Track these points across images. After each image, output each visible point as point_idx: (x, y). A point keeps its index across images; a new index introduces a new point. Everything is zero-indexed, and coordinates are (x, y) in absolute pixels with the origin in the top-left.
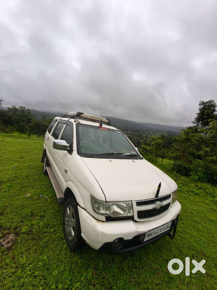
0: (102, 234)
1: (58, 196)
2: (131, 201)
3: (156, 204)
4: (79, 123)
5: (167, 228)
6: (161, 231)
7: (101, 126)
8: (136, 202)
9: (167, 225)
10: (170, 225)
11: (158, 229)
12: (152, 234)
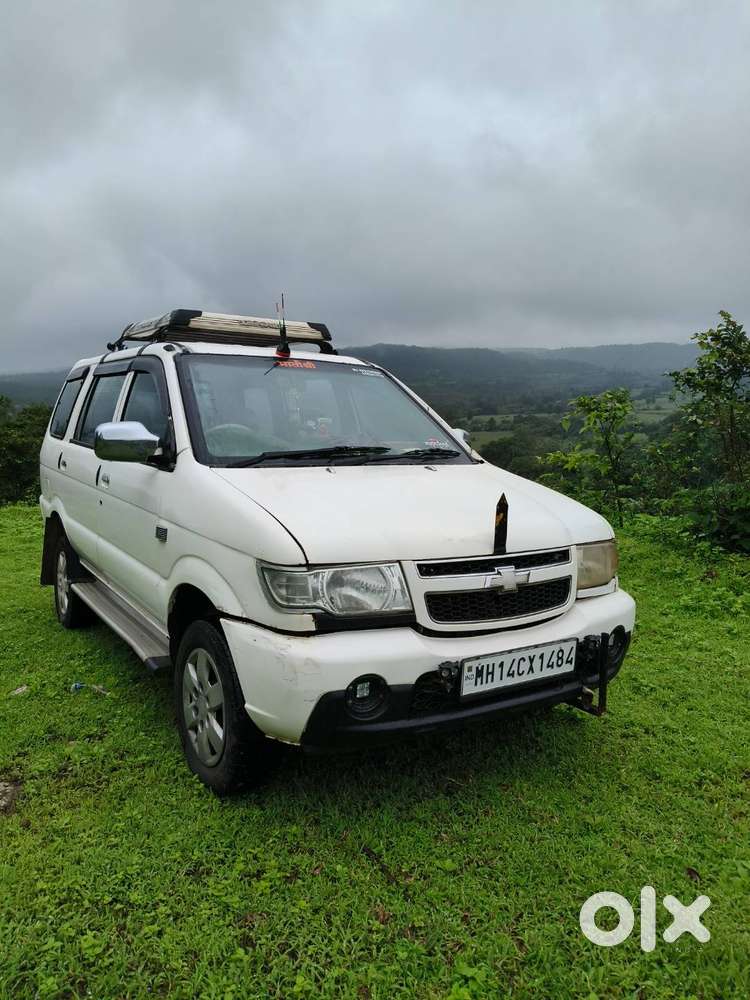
0: (306, 664)
1: (144, 654)
2: (399, 562)
3: (499, 573)
4: (186, 353)
5: (560, 662)
6: (531, 669)
7: (284, 353)
8: (418, 565)
9: (556, 648)
10: (573, 655)
11: (517, 656)
12: (492, 673)
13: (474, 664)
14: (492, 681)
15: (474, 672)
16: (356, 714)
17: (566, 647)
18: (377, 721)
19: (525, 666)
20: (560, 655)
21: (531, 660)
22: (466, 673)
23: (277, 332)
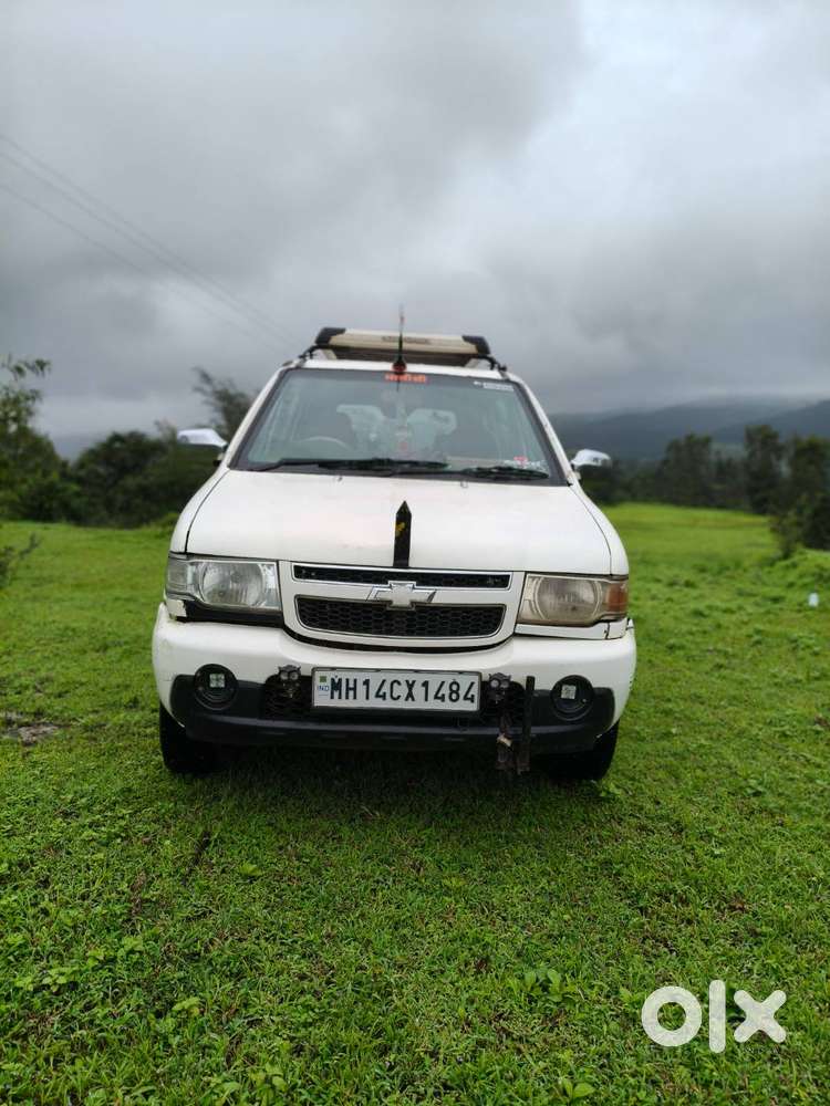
2: (277, 561)
5: (454, 696)
6: (410, 695)
7: (399, 368)
8: (295, 567)
9: (449, 679)
10: (475, 691)
11: (390, 678)
12: (355, 689)
13: (330, 675)
14: (355, 698)
15: (329, 683)
16: (207, 702)
17: (464, 682)
18: (224, 713)
19: (402, 691)
20: (454, 688)
21: (411, 686)
22: (317, 682)
23: (395, 345)
